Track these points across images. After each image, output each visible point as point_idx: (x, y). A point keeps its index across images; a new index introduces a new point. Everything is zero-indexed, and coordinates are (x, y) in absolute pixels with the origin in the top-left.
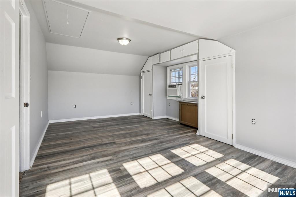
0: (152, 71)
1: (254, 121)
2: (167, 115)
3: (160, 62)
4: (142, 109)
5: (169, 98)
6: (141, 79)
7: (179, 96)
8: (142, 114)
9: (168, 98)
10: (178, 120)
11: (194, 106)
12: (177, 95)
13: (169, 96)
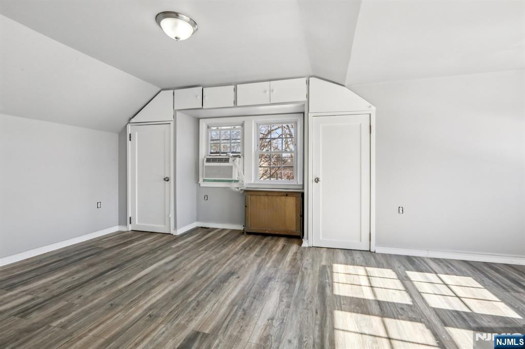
0: (172, 123)
1: (401, 210)
2: (198, 220)
3: (202, 105)
4: (130, 215)
5: (203, 184)
6: (129, 143)
7: (237, 179)
8: (130, 228)
9: (201, 185)
10: (240, 227)
11: (282, 196)
12: (232, 177)
13: (204, 180)
